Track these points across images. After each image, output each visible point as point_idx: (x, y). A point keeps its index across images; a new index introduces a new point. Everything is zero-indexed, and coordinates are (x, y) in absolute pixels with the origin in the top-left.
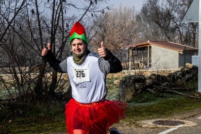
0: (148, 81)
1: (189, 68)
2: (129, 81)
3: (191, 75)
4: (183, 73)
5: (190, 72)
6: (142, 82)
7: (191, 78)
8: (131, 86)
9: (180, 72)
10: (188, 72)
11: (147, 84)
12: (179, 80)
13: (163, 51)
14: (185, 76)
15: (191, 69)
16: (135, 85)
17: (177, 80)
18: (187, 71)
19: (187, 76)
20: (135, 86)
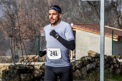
0: (37, 72)
1: (91, 57)
2: (13, 72)
3: (93, 65)
4: (83, 62)
5: (93, 62)
6: (29, 73)
7: (93, 69)
8: (15, 77)
9: (80, 62)
10: (89, 62)
11: (36, 75)
12: (78, 70)
13: (91, 37)
14: (86, 66)
15: (94, 58)
16: (20, 76)
17: (75, 71)
18: (89, 60)
19: (88, 66)
20: (20, 78)
